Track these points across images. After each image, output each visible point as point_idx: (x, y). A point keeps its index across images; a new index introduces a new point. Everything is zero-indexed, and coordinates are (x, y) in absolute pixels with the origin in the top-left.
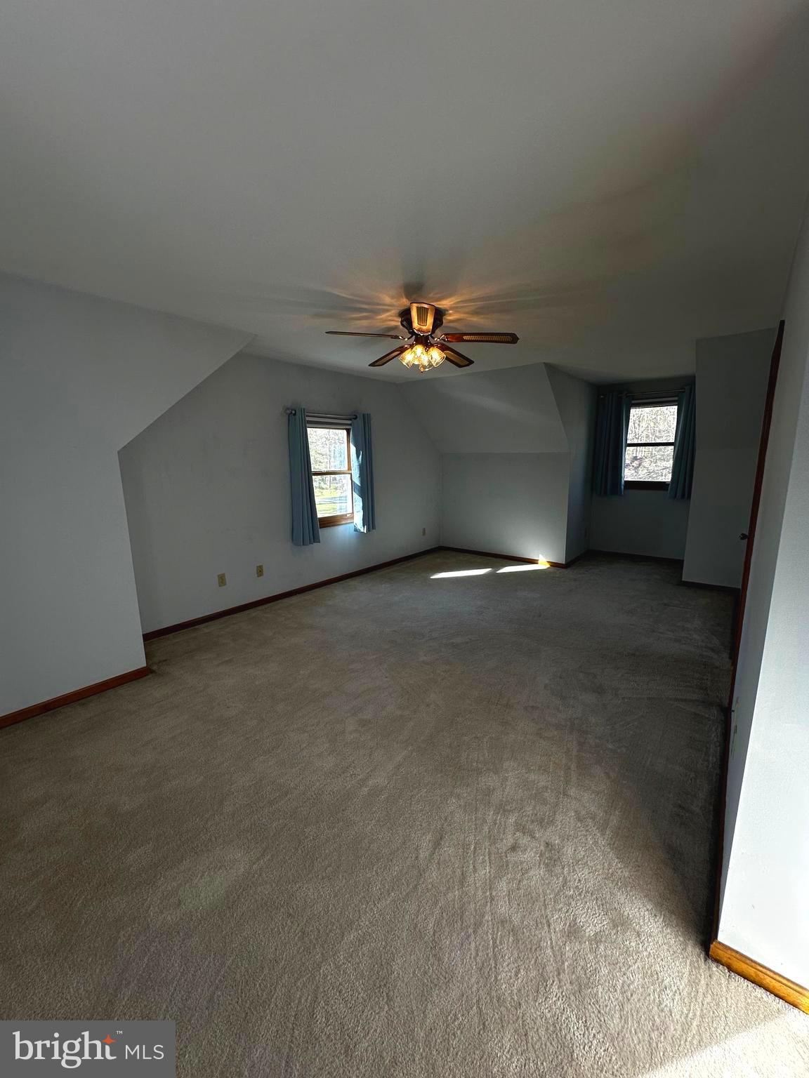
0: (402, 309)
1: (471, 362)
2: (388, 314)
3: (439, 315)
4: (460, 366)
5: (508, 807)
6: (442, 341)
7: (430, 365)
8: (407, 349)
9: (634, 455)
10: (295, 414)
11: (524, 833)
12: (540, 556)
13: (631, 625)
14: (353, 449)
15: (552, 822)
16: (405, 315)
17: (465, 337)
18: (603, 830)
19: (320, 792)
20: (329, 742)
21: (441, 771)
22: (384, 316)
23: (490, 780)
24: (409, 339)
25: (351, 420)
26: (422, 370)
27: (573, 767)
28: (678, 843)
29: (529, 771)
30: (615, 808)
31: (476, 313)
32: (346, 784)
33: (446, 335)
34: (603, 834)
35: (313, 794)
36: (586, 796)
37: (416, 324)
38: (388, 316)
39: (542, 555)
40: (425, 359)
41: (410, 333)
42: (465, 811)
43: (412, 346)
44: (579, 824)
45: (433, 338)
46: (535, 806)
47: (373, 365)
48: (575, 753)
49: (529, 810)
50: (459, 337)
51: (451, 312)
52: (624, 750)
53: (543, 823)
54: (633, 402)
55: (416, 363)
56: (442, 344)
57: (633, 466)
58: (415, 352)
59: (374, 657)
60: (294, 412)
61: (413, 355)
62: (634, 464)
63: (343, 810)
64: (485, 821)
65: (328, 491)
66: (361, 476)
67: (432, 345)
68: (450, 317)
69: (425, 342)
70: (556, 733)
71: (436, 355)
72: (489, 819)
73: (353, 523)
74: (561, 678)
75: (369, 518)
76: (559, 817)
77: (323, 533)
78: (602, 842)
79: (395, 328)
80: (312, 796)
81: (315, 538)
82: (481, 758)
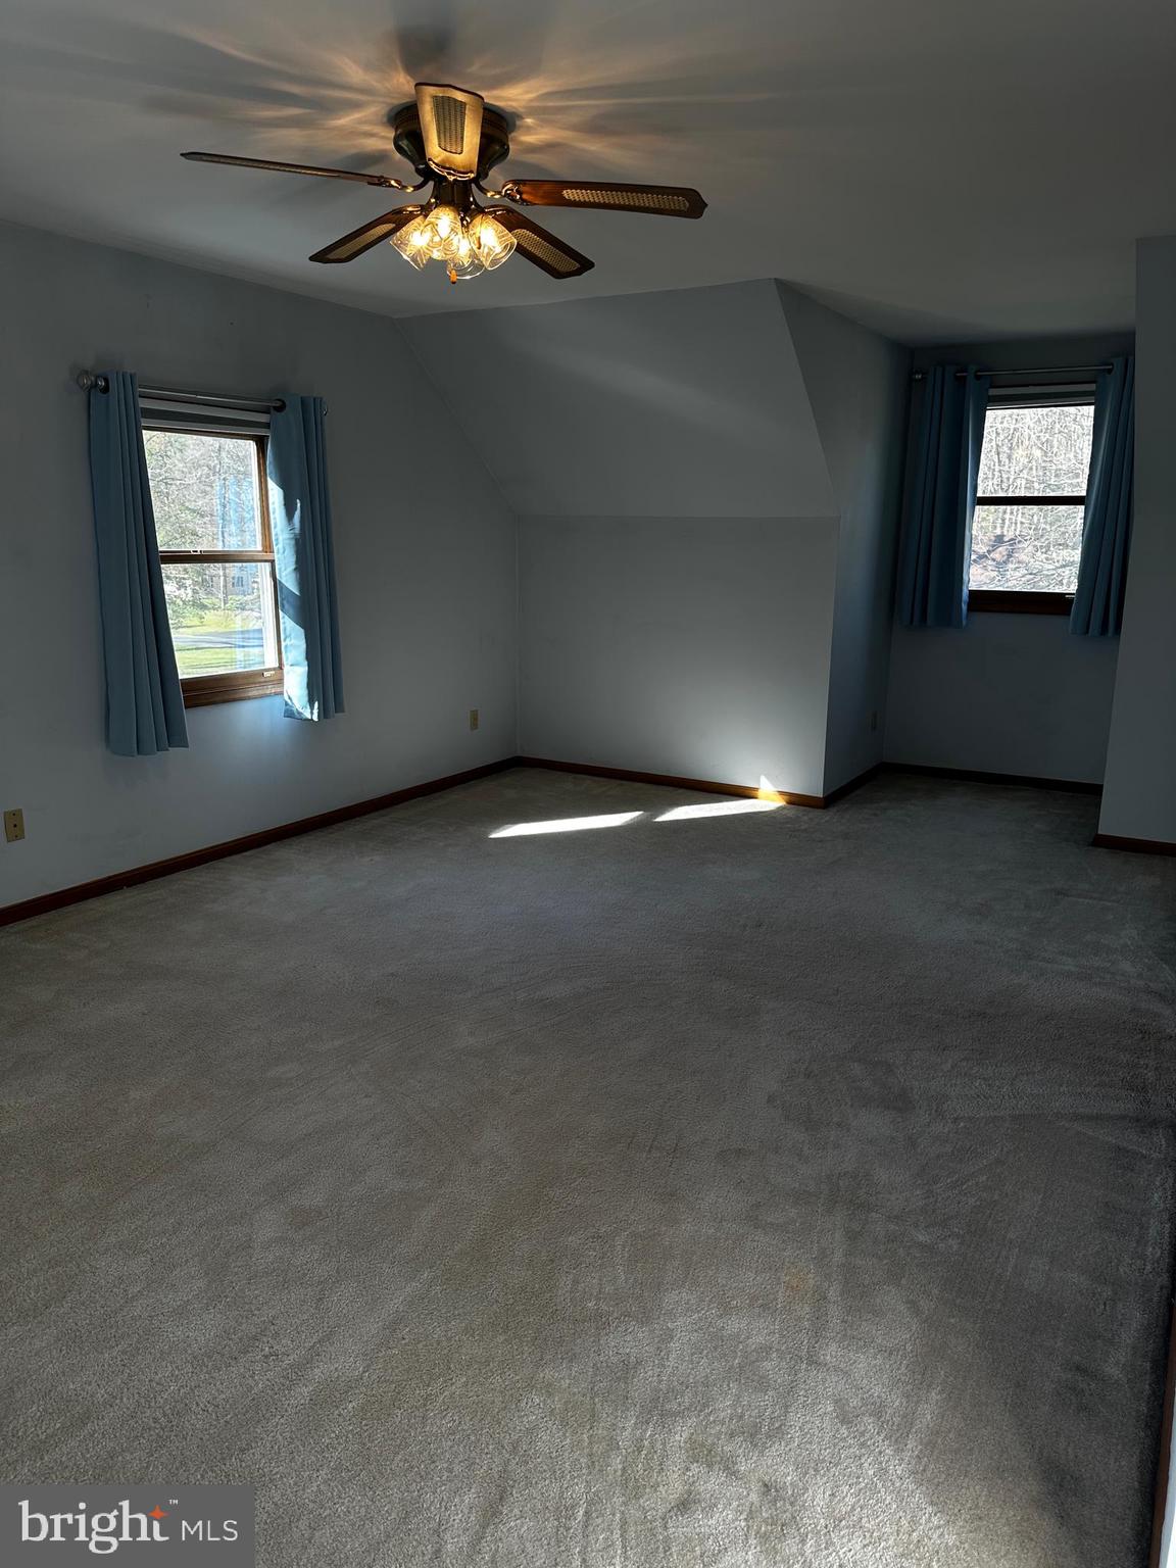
0: (396, 102)
1: (585, 265)
2: (357, 115)
3: (497, 127)
4: (557, 274)
5: (674, 1406)
6: (507, 202)
7: (477, 266)
8: (411, 217)
9: (998, 531)
10: (106, 390)
11: (710, 1466)
12: (763, 780)
13: (976, 942)
14: (276, 494)
15: (778, 1433)
16: (405, 121)
17: (568, 194)
18: (898, 1439)
19: (180, 1406)
20: (207, 1274)
21: (506, 1329)
22: (345, 120)
23: (629, 1341)
24: (417, 188)
25: (267, 411)
26: (454, 276)
27: (833, 1293)
28: (1071, 1457)
29: (726, 1310)
30: (929, 1386)
31: (597, 127)
32: (250, 1381)
33: (516, 182)
34: (898, 1451)
35: (159, 1414)
36: (863, 1363)
37: (435, 151)
38: (361, 122)
39: (768, 777)
40: (462, 248)
41: (418, 171)
42: (564, 1423)
43: (425, 210)
44: (844, 1431)
45: (483, 191)
46: (738, 1397)
47: (320, 257)
48: (838, 1257)
49: (724, 1407)
50: (552, 191)
51: (529, 121)
52: (954, 1243)
53: (756, 1435)
54: (993, 392)
55: (437, 255)
56: (509, 211)
57: (994, 560)
58: (434, 226)
59: (337, 1043)
60: (102, 383)
61: (428, 235)
62: (996, 555)
63: (242, 1451)
64: (613, 1445)
65: (220, 612)
66: (301, 567)
67: (481, 211)
68: (529, 136)
69: (460, 198)
70: (793, 1213)
71: (490, 239)
72: (625, 1439)
73: (282, 693)
74: (808, 1076)
75: (325, 681)
76: (795, 1418)
77: (196, 721)
78: (897, 1469)
79: (380, 157)
80: (156, 1420)
81: (174, 735)
82: (608, 1289)
